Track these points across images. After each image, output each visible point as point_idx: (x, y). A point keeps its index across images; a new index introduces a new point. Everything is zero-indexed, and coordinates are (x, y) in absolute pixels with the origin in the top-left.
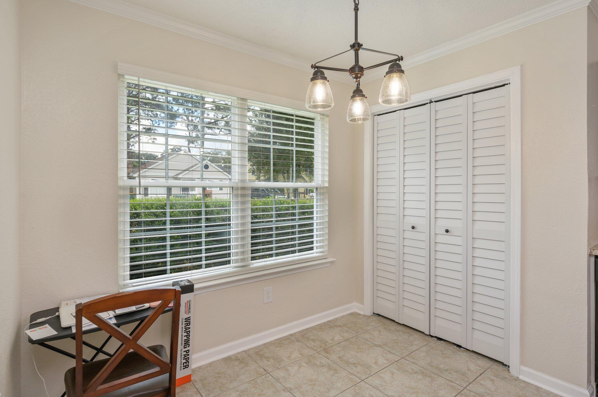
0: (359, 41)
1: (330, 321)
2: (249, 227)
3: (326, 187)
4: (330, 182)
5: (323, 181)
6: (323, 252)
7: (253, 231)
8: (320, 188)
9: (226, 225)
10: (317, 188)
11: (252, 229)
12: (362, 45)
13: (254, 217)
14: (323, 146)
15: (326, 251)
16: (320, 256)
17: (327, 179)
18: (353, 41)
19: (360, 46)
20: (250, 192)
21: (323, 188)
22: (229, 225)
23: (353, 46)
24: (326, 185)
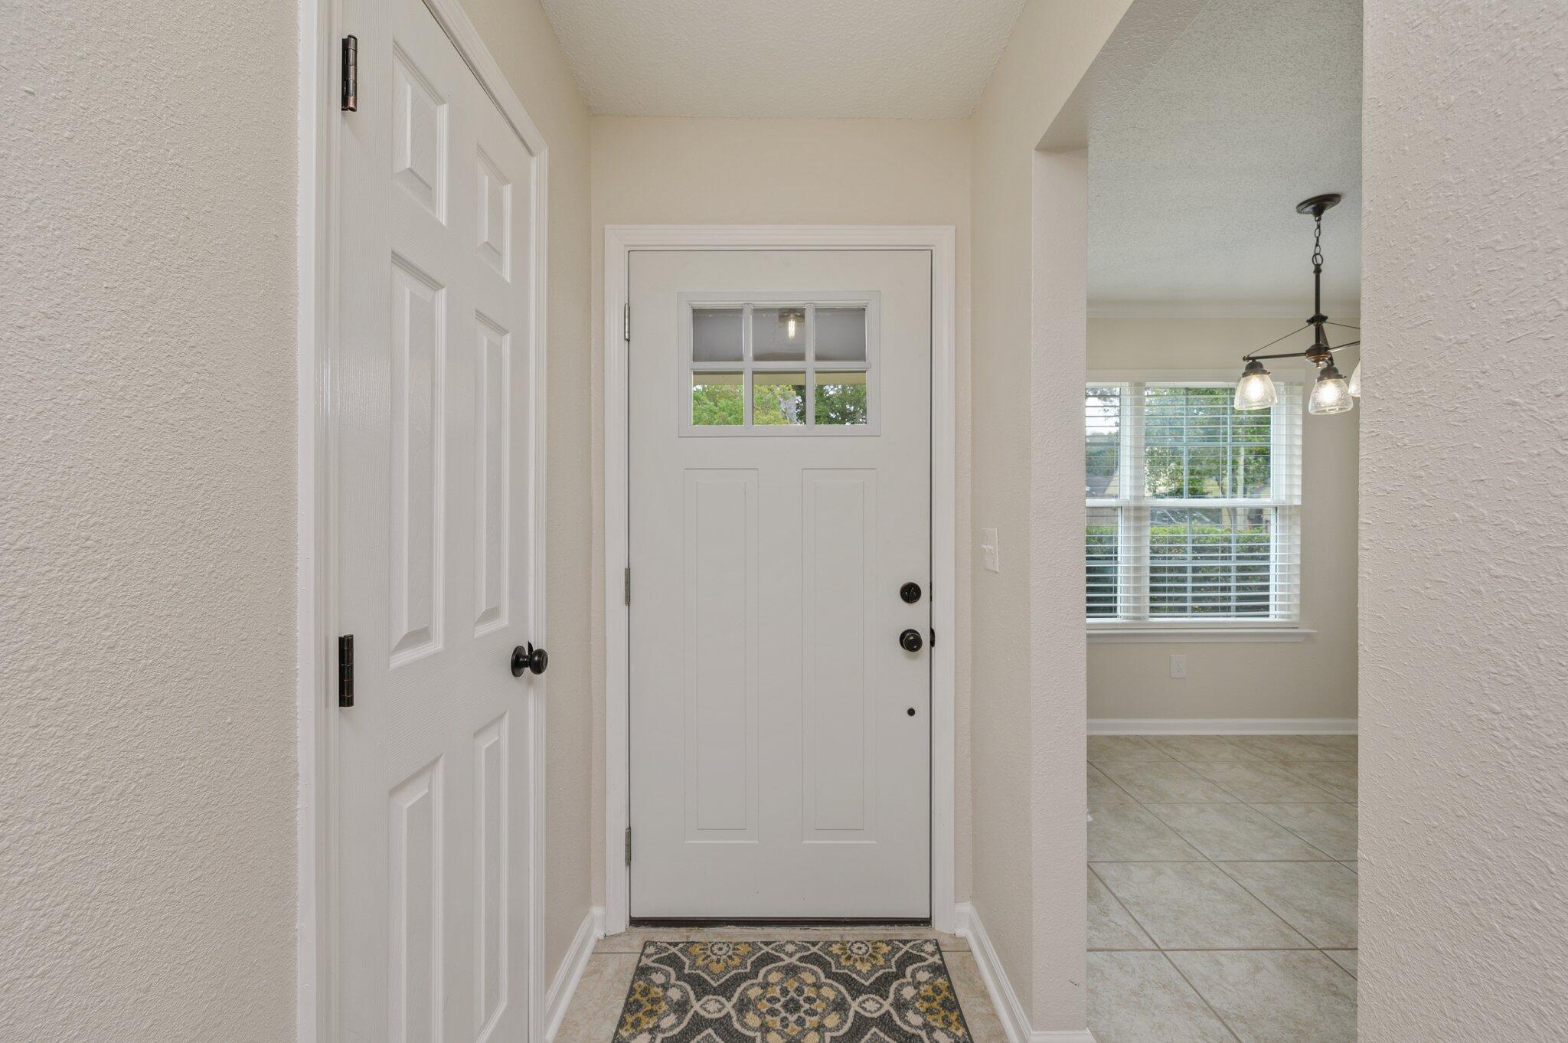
0: (1323, 312)
1: (1301, 736)
2: (1148, 563)
3: (1296, 506)
4: (1304, 497)
5: (1290, 496)
6: (1289, 617)
7: (1153, 570)
8: (1283, 508)
9: (1111, 558)
10: (1276, 508)
11: (1151, 567)
12: (1326, 318)
13: (1154, 550)
14: (1290, 436)
15: (1295, 615)
16: (1280, 623)
17: (1298, 492)
18: (1312, 313)
19: (1324, 319)
20: (1148, 514)
21: (1290, 507)
22: (1116, 558)
23: (1311, 321)
24: (1298, 502)
